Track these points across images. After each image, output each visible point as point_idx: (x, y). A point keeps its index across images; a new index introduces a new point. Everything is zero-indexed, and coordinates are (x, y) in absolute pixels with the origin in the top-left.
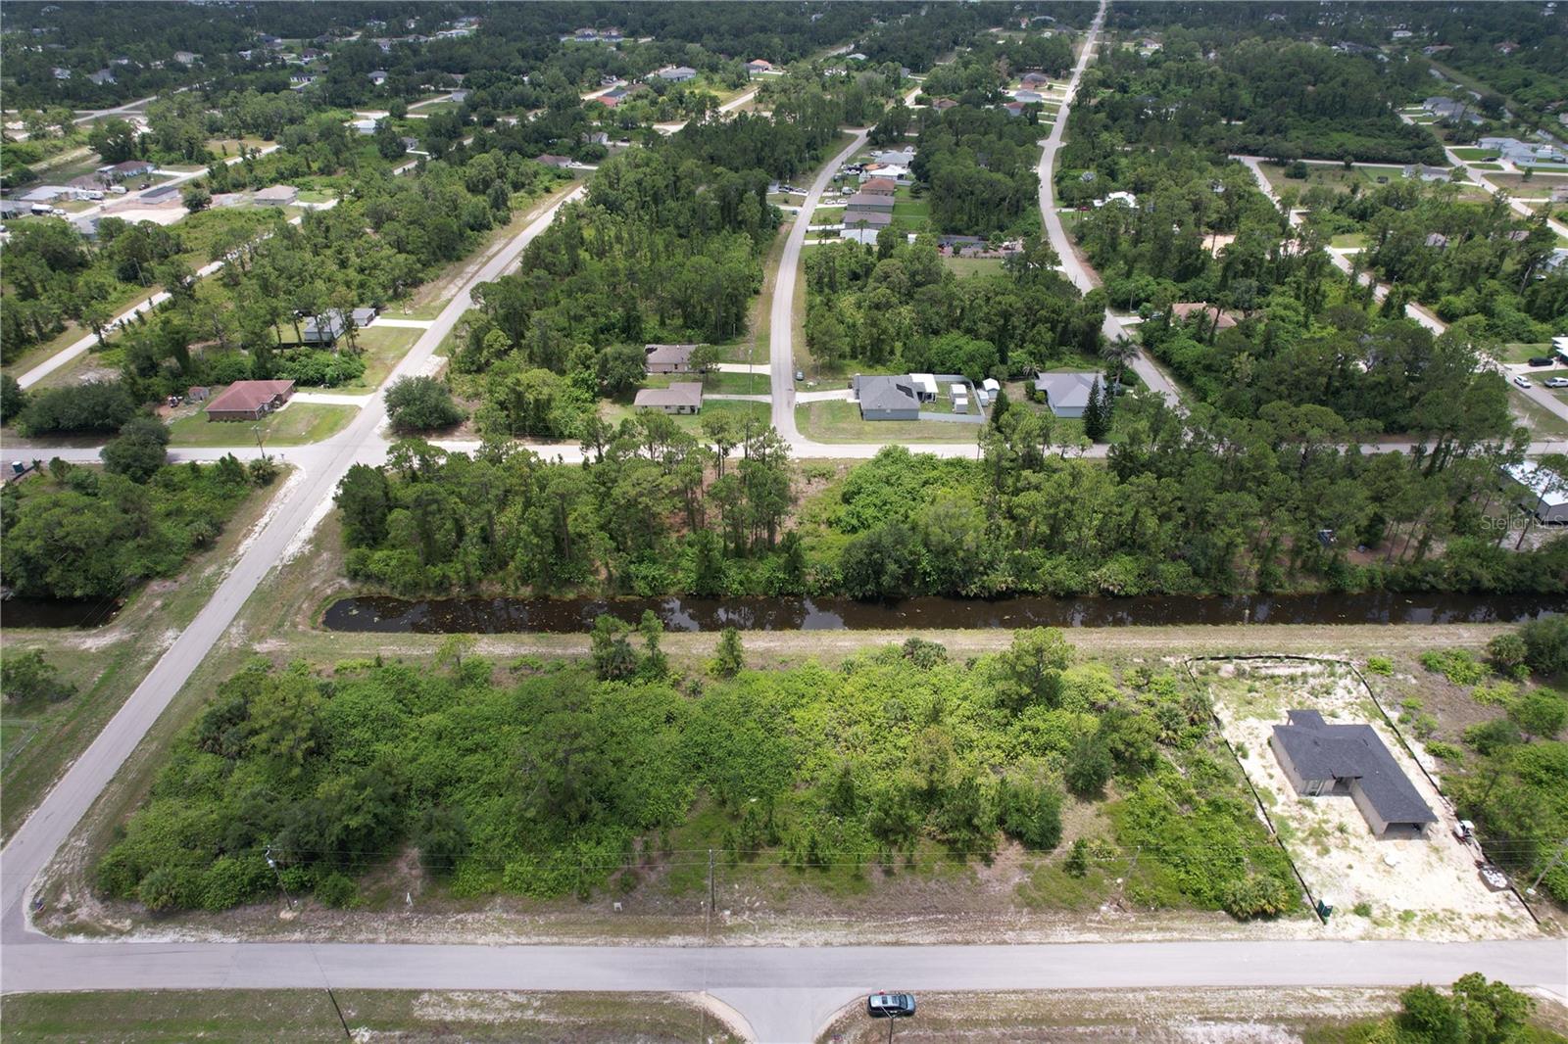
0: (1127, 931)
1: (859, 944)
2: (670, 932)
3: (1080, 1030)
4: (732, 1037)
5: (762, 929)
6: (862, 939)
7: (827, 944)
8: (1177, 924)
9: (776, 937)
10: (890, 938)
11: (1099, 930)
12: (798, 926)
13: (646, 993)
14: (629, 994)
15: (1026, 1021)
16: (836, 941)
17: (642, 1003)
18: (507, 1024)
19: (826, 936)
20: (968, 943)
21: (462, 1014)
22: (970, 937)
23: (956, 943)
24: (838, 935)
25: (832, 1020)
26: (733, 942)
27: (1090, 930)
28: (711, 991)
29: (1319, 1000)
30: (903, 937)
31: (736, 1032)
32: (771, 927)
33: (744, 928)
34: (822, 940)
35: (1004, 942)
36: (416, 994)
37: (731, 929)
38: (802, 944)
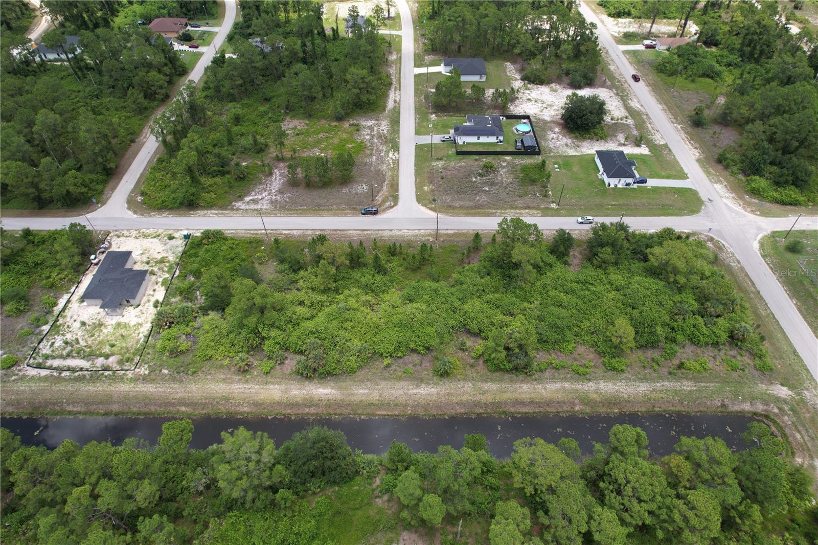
1: (379, 230)
2: (453, 234)
3: (305, 207)
5: (417, 235)
6: (377, 232)
7: (391, 230)
8: (249, 236)
9: (411, 233)
10: (367, 232)
11: (282, 234)
12: (402, 236)
13: (459, 216)
14: (465, 216)
15: (323, 210)
16: (387, 232)
17: (459, 214)
18: (506, 209)
19: (391, 233)
20: (336, 230)
21: (522, 211)
22: (334, 232)
23: (340, 230)
24: (387, 233)
25: (391, 210)
26: (429, 231)
27: (285, 234)
28: (434, 217)
29: (216, 214)
30: (361, 232)
32: (413, 236)
33: (423, 236)
34: (394, 231)
35: (321, 230)
36: (542, 216)
37: (429, 236)
38: (401, 230)
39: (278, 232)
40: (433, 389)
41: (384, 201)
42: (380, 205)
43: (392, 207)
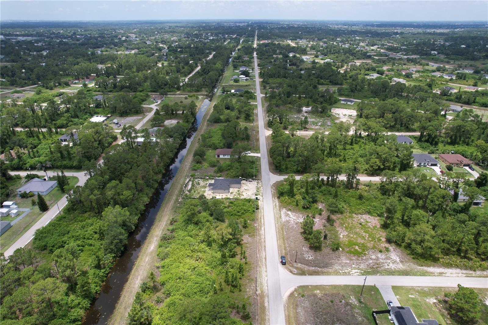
0: (261, 223)
1: (266, 265)
2: (264, 306)
3: (285, 234)
4: (295, 291)
7: (266, 271)
8: (259, 217)
9: (264, 282)
10: (264, 260)
13: (285, 310)
14: (285, 315)
17: (288, 311)
19: (263, 271)
20: (265, 247)
22: (263, 246)
23: (265, 249)
24: (263, 269)
25: (288, 272)
26: (266, 291)
27: (261, 228)
28: (282, 295)
29: (275, 205)
30: (263, 257)
31: (293, 290)
32: (261, 284)
33: (261, 289)
34: (265, 273)
35: (265, 241)
37: (262, 292)
38: (267, 276)
39: (262, 225)
40: (137, 286)
41: (297, 268)
42: (293, 266)
43: (291, 272)
